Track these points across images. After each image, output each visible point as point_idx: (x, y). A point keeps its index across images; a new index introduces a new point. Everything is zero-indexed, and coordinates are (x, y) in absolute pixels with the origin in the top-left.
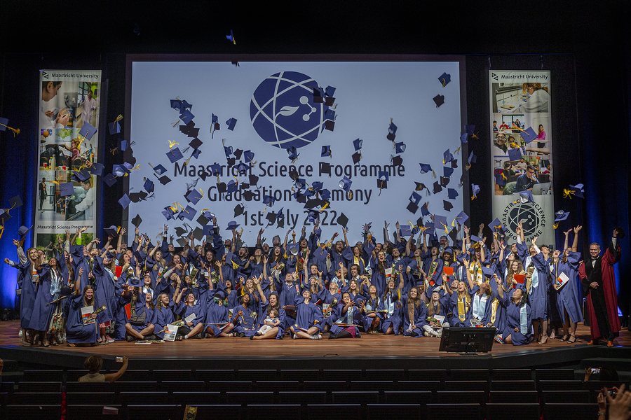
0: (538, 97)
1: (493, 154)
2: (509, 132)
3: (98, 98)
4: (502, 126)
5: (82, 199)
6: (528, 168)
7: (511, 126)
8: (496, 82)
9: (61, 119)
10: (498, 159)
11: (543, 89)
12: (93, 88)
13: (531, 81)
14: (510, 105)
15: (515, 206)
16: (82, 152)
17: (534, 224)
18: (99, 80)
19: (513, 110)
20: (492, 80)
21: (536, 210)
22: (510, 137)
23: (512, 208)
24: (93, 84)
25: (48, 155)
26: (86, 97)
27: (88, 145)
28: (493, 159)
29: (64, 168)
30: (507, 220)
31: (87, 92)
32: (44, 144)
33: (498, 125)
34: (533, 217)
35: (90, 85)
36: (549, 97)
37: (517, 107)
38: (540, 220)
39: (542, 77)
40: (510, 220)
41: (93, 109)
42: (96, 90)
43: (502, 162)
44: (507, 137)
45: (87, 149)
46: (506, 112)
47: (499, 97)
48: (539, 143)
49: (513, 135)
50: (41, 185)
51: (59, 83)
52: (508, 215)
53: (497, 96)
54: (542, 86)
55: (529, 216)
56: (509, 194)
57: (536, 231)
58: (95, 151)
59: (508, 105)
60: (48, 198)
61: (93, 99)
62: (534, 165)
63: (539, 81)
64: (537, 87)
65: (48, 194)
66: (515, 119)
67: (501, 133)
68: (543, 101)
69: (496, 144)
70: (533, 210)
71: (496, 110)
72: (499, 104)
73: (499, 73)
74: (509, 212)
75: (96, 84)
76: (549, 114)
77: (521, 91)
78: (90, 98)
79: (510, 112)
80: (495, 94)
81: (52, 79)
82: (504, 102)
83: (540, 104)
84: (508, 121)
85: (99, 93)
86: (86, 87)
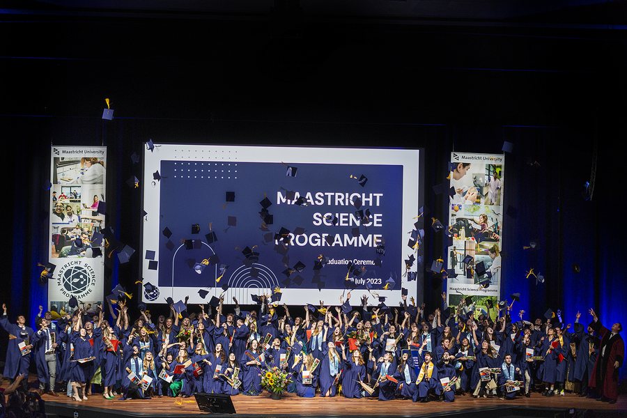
0: (94, 171)
1: (51, 221)
2: (67, 201)
3: (502, 179)
4: (61, 196)
5: (489, 266)
6: (82, 234)
7: (69, 196)
8: (57, 156)
9: (470, 196)
10: (56, 226)
11: (99, 163)
12: (498, 170)
13: (88, 156)
14: (69, 177)
15: (69, 268)
16: (489, 226)
17: (85, 283)
18: (503, 163)
19: (72, 181)
20: (53, 155)
21: (88, 271)
22: (68, 206)
23: (66, 269)
24: (498, 167)
25: (458, 227)
26: (492, 178)
27: (494, 219)
28: (51, 226)
29: (473, 239)
30: (62, 279)
31: (492, 173)
32: (455, 218)
33: (57, 196)
34: (85, 277)
35: (495, 167)
36: (105, 170)
37: (75, 179)
38: (91, 279)
39: (100, 152)
40: (64, 280)
41: (498, 188)
42: (500, 172)
43: (60, 230)
44: (65, 206)
45: (493, 223)
46: (65, 183)
47: (59, 170)
48: (93, 212)
49: (70, 204)
50: (452, 252)
51: (468, 164)
52: (63, 275)
53: (58, 169)
54: (99, 160)
55: (81, 277)
56: (64, 257)
57: (87, 290)
58: (500, 225)
59: (66, 177)
60: (458, 264)
61: (497, 180)
62: (88, 232)
63: (96, 155)
64: (94, 161)
65: (459, 261)
66: (73, 189)
67: (59, 202)
68: (99, 174)
69: (55, 213)
70: (85, 271)
71: (56, 182)
72: (59, 177)
73: (60, 149)
74: (64, 273)
75: (500, 167)
76: (104, 185)
77: (79, 165)
78: (495, 178)
79: (69, 184)
80: (55, 167)
81: (462, 161)
82: (63, 175)
83: (96, 177)
84: (66, 191)
85: (503, 174)
86: (492, 169)
